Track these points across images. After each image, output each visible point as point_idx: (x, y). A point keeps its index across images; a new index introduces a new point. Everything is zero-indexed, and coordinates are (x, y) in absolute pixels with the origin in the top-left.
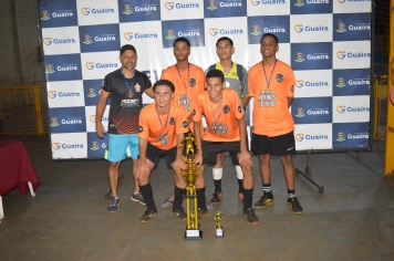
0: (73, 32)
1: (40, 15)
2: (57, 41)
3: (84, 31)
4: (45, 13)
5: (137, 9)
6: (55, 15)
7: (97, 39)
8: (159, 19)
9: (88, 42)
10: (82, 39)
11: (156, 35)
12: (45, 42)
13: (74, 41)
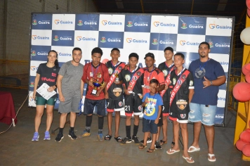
1: (32, 22)
2: (39, 38)
3: (55, 33)
4: (35, 21)
5: (86, 23)
6: (40, 23)
7: (61, 39)
8: (98, 30)
9: (56, 40)
10: (53, 38)
11: (95, 40)
12: (33, 37)
13: (48, 38)
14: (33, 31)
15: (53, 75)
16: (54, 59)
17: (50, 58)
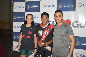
7: (32, 7)
9: (28, 8)
11: (54, 6)
12: (14, 7)
13: (23, 7)
14: (14, 3)
15: (30, 33)
16: (31, 21)
17: (28, 20)
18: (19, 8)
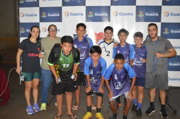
0: (36, 10)
3: (42, 10)
6: (27, 1)
9: (44, 16)
10: (41, 14)
12: (21, 15)
13: (36, 15)
14: (20, 9)
18: (29, 16)
